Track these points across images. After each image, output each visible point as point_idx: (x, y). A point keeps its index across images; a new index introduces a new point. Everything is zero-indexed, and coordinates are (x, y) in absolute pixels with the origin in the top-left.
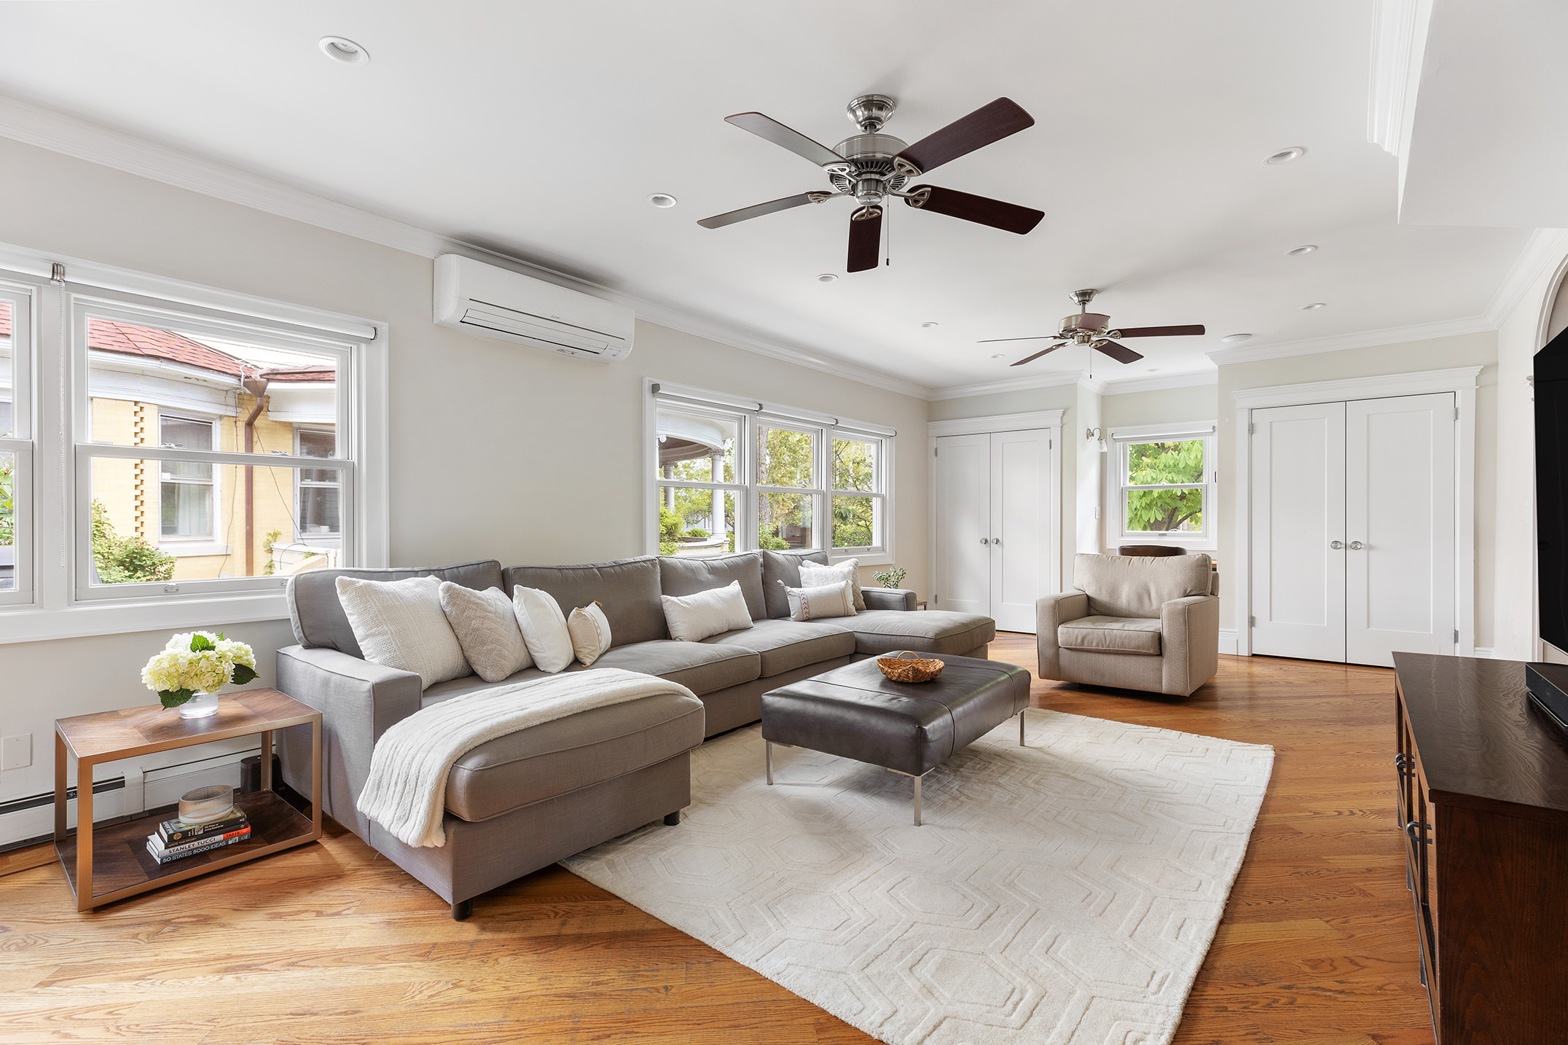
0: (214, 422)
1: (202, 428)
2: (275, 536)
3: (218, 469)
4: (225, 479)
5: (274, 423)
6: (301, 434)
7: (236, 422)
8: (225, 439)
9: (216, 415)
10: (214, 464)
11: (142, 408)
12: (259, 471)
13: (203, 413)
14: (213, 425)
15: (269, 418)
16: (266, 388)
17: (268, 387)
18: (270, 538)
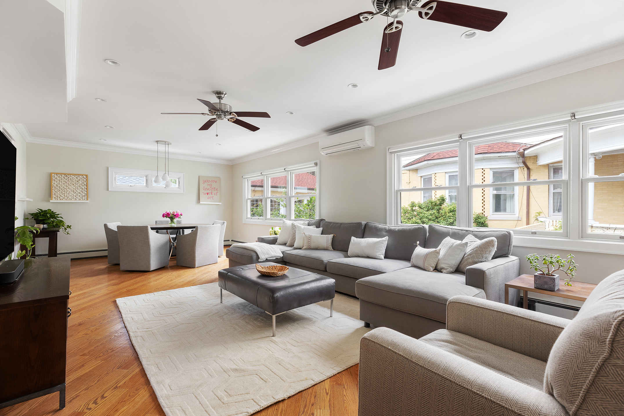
0: (515, 170)
1: (511, 173)
2: (539, 213)
3: (517, 188)
4: (519, 192)
5: (540, 166)
6: (554, 169)
7: (524, 169)
8: (519, 176)
9: (517, 167)
10: (515, 187)
11: (484, 170)
12: (532, 188)
13: (511, 167)
14: (515, 172)
15: (537, 165)
16: (524, 154)
17: (525, 153)
18: (537, 214)
